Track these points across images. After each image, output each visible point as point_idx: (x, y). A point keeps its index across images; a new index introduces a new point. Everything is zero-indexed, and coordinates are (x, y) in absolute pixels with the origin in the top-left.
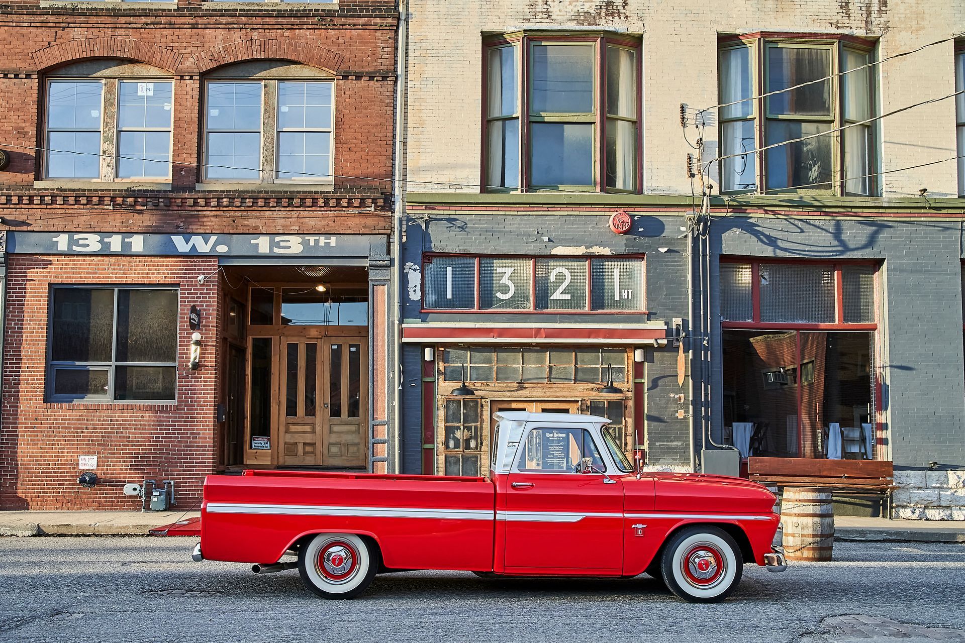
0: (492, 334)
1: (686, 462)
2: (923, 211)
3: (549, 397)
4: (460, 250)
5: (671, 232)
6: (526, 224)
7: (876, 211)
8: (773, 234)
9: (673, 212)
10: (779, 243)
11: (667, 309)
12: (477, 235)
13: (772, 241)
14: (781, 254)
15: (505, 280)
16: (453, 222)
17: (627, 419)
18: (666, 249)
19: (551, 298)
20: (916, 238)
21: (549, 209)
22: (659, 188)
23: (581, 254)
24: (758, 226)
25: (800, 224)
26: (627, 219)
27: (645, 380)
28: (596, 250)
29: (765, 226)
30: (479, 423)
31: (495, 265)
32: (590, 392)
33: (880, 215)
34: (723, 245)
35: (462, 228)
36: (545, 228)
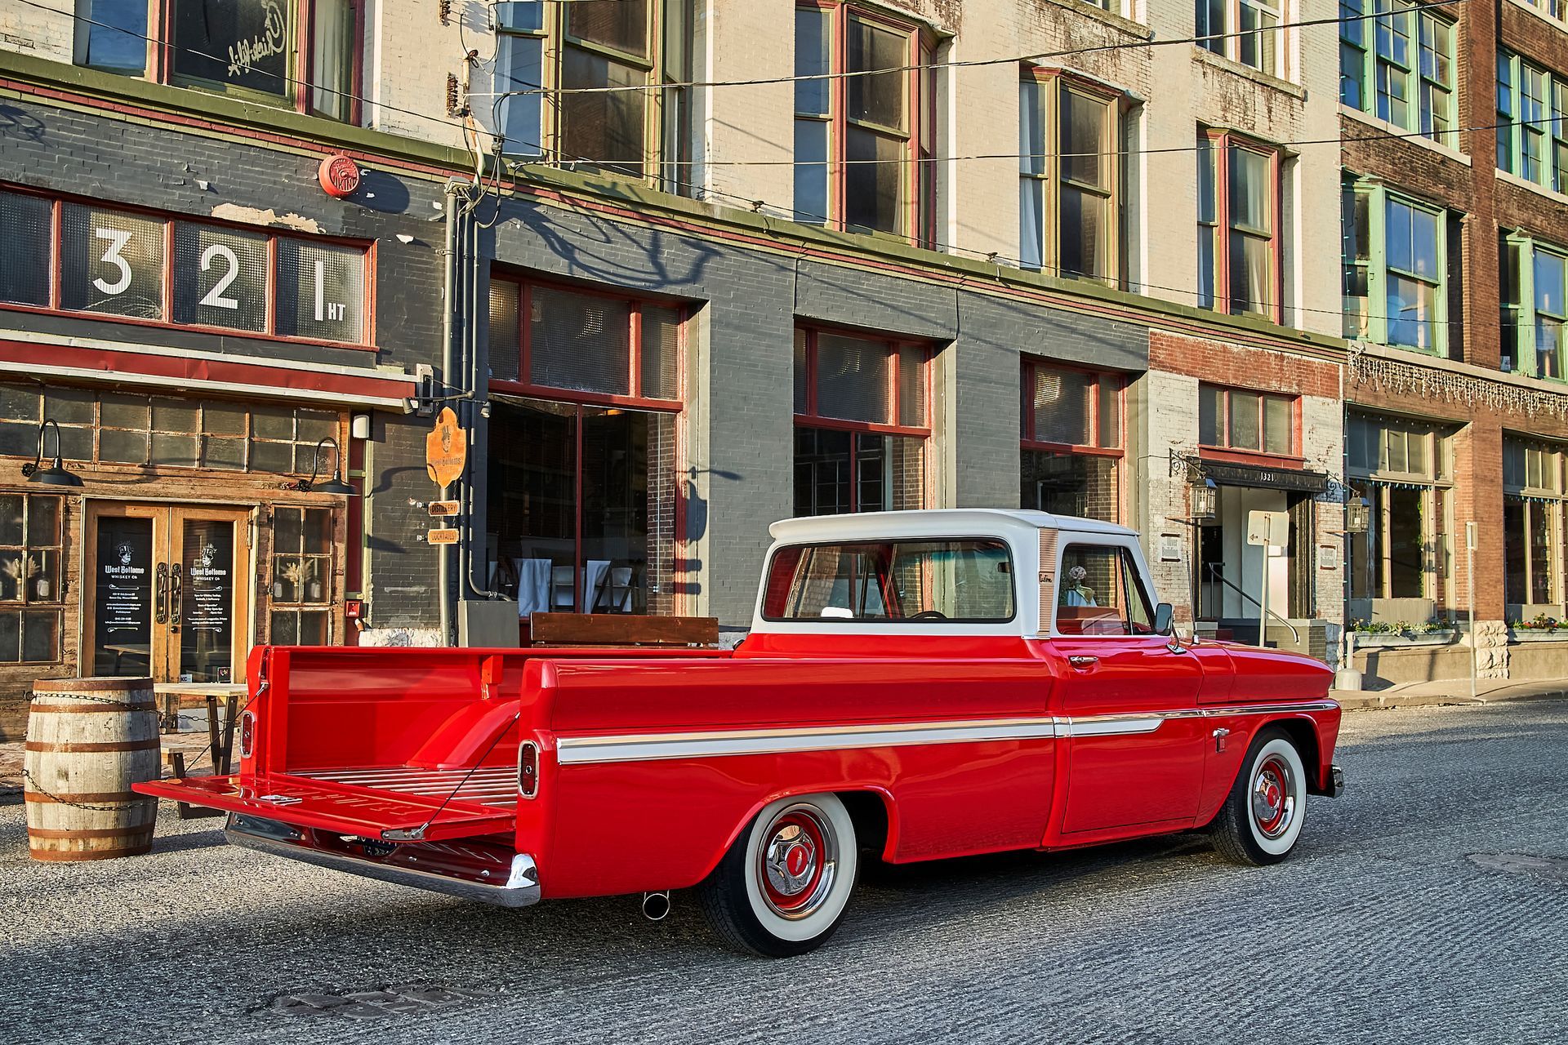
0: (103, 363)
1: (432, 621)
2: (758, 235)
3: (199, 497)
4: (27, 178)
5: (418, 208)
6: (167, 149)
7: (703, 223)
8: (568, 237)
9: (423, 173)
10: (578, 256)
11: (410, 347)
12: (63, 152)
13: (567, 250)
14: (579, 274)
15: (112, 256)
16: (14, 117)
17: (336, 544)
18: (410, 239)
19: (201, 303)
20: (746, 274)
21: (214, 126)
22: (402, 125)
23: (266, 224)
24: (549, 221)
25: (604, 226)
26: (354, 172)
27: (368, 474)
28: (294, 221)
29: (557, 221)
30: (61, 546)
31: (93, 222)
32: (275, 490)
33: (707, 231)
34: (497, 245)
35: (35, 134)
36: (201, 162)
